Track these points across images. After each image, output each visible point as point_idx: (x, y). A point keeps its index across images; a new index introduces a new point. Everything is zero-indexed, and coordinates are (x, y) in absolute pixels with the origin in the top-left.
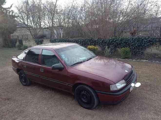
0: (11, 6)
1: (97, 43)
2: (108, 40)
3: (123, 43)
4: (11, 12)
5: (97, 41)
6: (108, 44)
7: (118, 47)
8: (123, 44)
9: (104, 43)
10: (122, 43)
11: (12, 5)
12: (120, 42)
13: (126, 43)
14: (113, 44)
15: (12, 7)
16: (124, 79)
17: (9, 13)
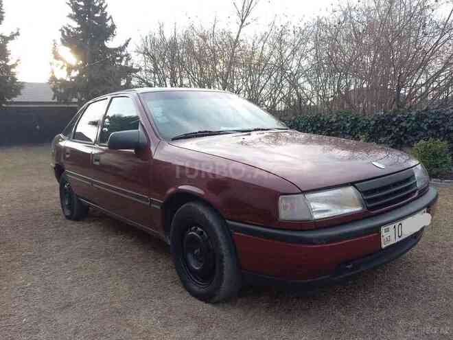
0: (126, 44)
1: (337, 129)
2: (373, 119)
3: (426, 128)
4: (125, 58)
5: (336, 124)
6: (373, 133)
7: (406, 142)
8: (426, 131)
9: (358, 128)
10: (422, 129)
11: (129, 41)
12: (414, 125)
13: (437, 127)
14: (390, 132)
15: (128, 46)
16: (352, 184)
17: (121, 61)
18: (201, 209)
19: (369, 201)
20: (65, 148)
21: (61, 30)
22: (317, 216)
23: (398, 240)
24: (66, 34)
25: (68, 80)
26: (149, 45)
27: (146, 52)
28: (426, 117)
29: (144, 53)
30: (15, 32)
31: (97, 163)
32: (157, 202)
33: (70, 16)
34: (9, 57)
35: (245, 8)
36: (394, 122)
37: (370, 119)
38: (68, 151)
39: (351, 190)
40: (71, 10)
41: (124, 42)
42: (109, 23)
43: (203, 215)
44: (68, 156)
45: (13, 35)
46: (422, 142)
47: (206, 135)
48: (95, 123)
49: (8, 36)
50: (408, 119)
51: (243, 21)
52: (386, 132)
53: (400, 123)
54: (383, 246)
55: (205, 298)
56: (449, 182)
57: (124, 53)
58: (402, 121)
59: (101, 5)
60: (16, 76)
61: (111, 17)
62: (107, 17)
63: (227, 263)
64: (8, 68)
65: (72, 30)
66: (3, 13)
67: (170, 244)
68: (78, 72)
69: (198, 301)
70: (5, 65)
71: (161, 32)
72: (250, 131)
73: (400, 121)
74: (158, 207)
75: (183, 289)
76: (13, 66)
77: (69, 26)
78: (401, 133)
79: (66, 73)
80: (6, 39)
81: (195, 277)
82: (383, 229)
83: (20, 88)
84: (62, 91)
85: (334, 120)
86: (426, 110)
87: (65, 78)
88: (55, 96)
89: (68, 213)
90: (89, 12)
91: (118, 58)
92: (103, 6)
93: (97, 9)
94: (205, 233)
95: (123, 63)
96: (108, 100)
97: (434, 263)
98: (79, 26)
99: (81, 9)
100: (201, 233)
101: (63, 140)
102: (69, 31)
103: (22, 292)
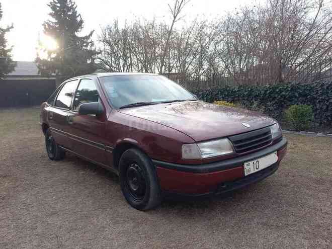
1: (239, 96)
2: (263, 90)
3: (297, 96)
5: (238, 93)
7: (285, 105)
8: (298, 98)
9: (253, 96)
10: (295, 97)
11: (93, 32)
12: (290, 94)
15: (92, 35)
16: (227, 137)
17: (86, 46)
18: (137, 153)
19: (238, 147)
20: (50, 112)
21: (44, 25)
22: (204, 157)
23: (256, 171)
24: (47, 27)
25: (49, 60)
26: (107, 35)
27: (105, 41)
28: (299, 88)
29: (103, 41)
30: (10, 26)
31: (71, 123)
32: (110, 149)
33: (51, 14)
34: (7, 44)
35: (177, 8)
36: (277, 92)
37: (261, 90)
38: (51, 114)
39: (226, 140)
40: (51, 9)
41: (89, 33)
42: (78, 19)
43: (138, 157)
44: (51, 118)
45: (9, 28)
46: (295, 105)
47: (142, 105)
48: (69, 95)
49: (5, 29)
50: (286, 90)
51: (175, 17)
52: (271, 99)
53: (281, 92)
54: (246, 174)
55: (139, 208)
56: (311, 134)
57: (89, 41)
58: (283, 91)
59: (72, 5)
60: (11, 58)
61: (79, 15)
62: (77, 15)
63: (153, 186)
64: (5, 52)
65: (51, 24)
66: (2, 12)
67: (118, 175)
68: (56, 55)
69: (135, 210)
70: (3, 50)
71: (116, 26)
72: (171, 102)
73: (281, 91)
74: (111, 152)
75: (126, 203)
76: (9, 51)
77: (50, 21)
78: (282, 99)
79: (47, 55)
80: (4, 31)
81: (134, 196)
82: (245, 164)
83: (14, 66)
84: (45, 68)
85: (236, 90)
86: (299, 84)
87: (46, 59)
88: (39, 72)
89: (51, 156)
90: (64, 11)
91: (85, 44)
92: (74, 7)
93: (69, 9)
94: (139, 168)
95: (88, 48)
96: (79, 81)
97: (285, 186)
98: (57, 21)
99: (58, 9)
100: (137, 168)
101: (48, 106)
102: (49, 25)
103: (24, 206)
